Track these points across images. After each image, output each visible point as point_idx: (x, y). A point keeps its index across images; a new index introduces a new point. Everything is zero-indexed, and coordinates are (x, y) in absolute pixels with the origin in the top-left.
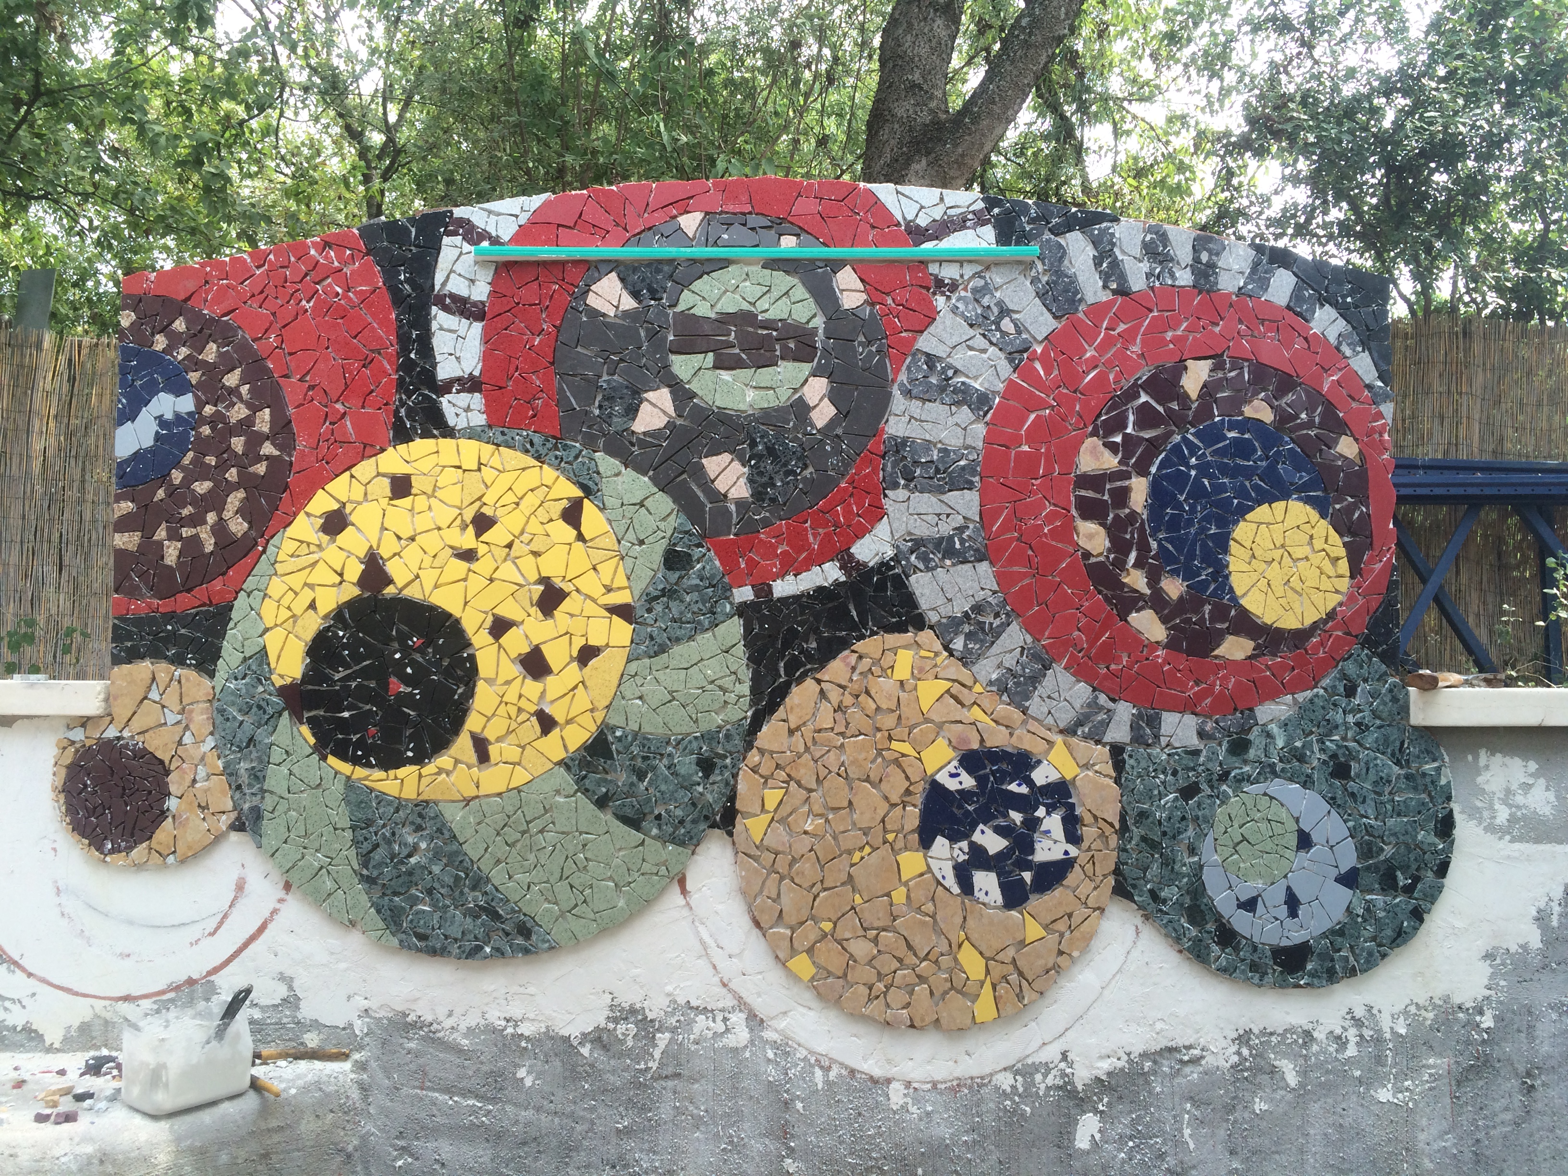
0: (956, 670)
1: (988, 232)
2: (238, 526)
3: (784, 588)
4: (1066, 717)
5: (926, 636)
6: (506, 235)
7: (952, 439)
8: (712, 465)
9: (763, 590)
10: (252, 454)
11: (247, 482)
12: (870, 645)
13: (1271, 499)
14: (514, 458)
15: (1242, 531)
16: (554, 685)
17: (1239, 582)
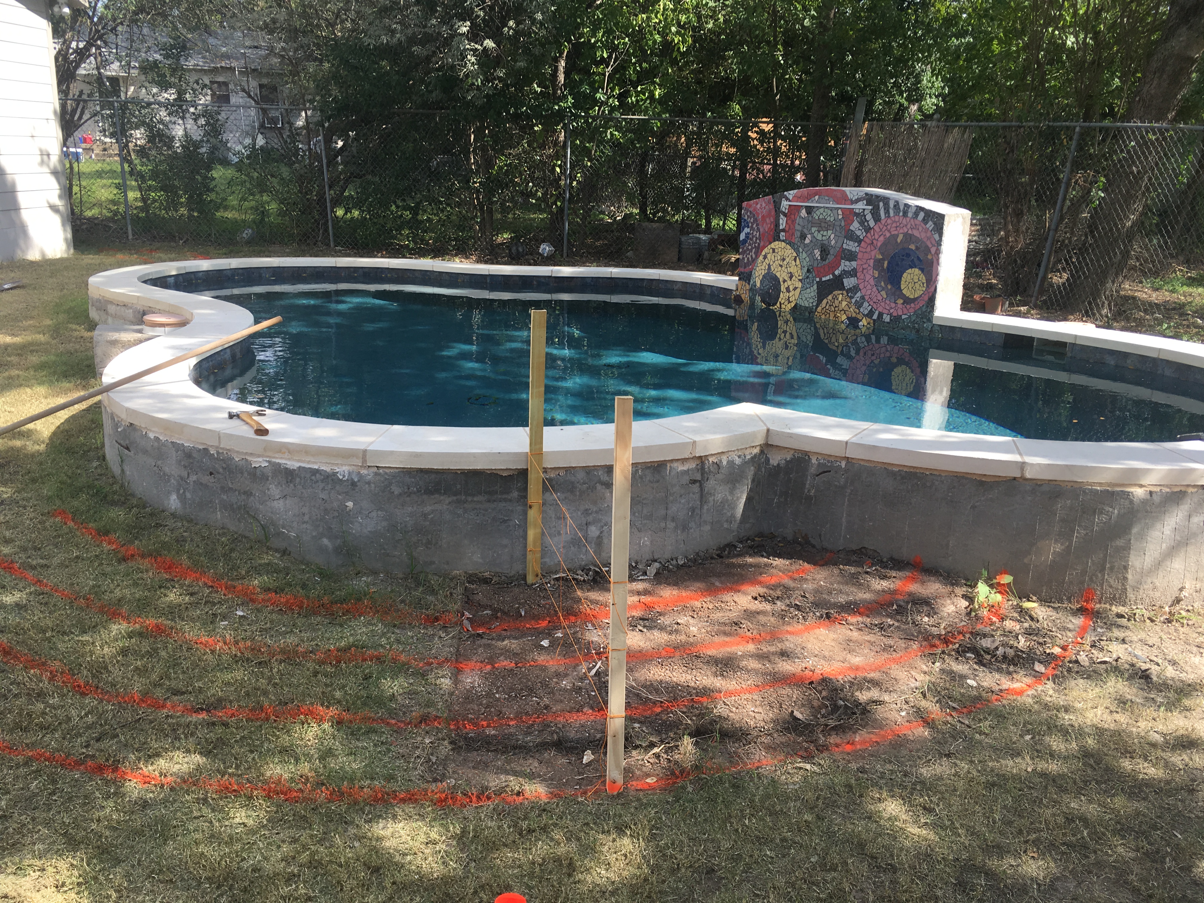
0: (848, 300)
1: (865, 202)
3: (824, 279)
4: (866, 312)
5: (844, 292)
6: (791, 198)
7: (853, 250)
8: (816, 251)
9: (821, 279)
10: (756, 242)
11: (755, 247)
12: (836, 292)
13: (912, 268)
14: (788, 247)
15: (905, 275)
16: (791, 294)
17: (902, 287)
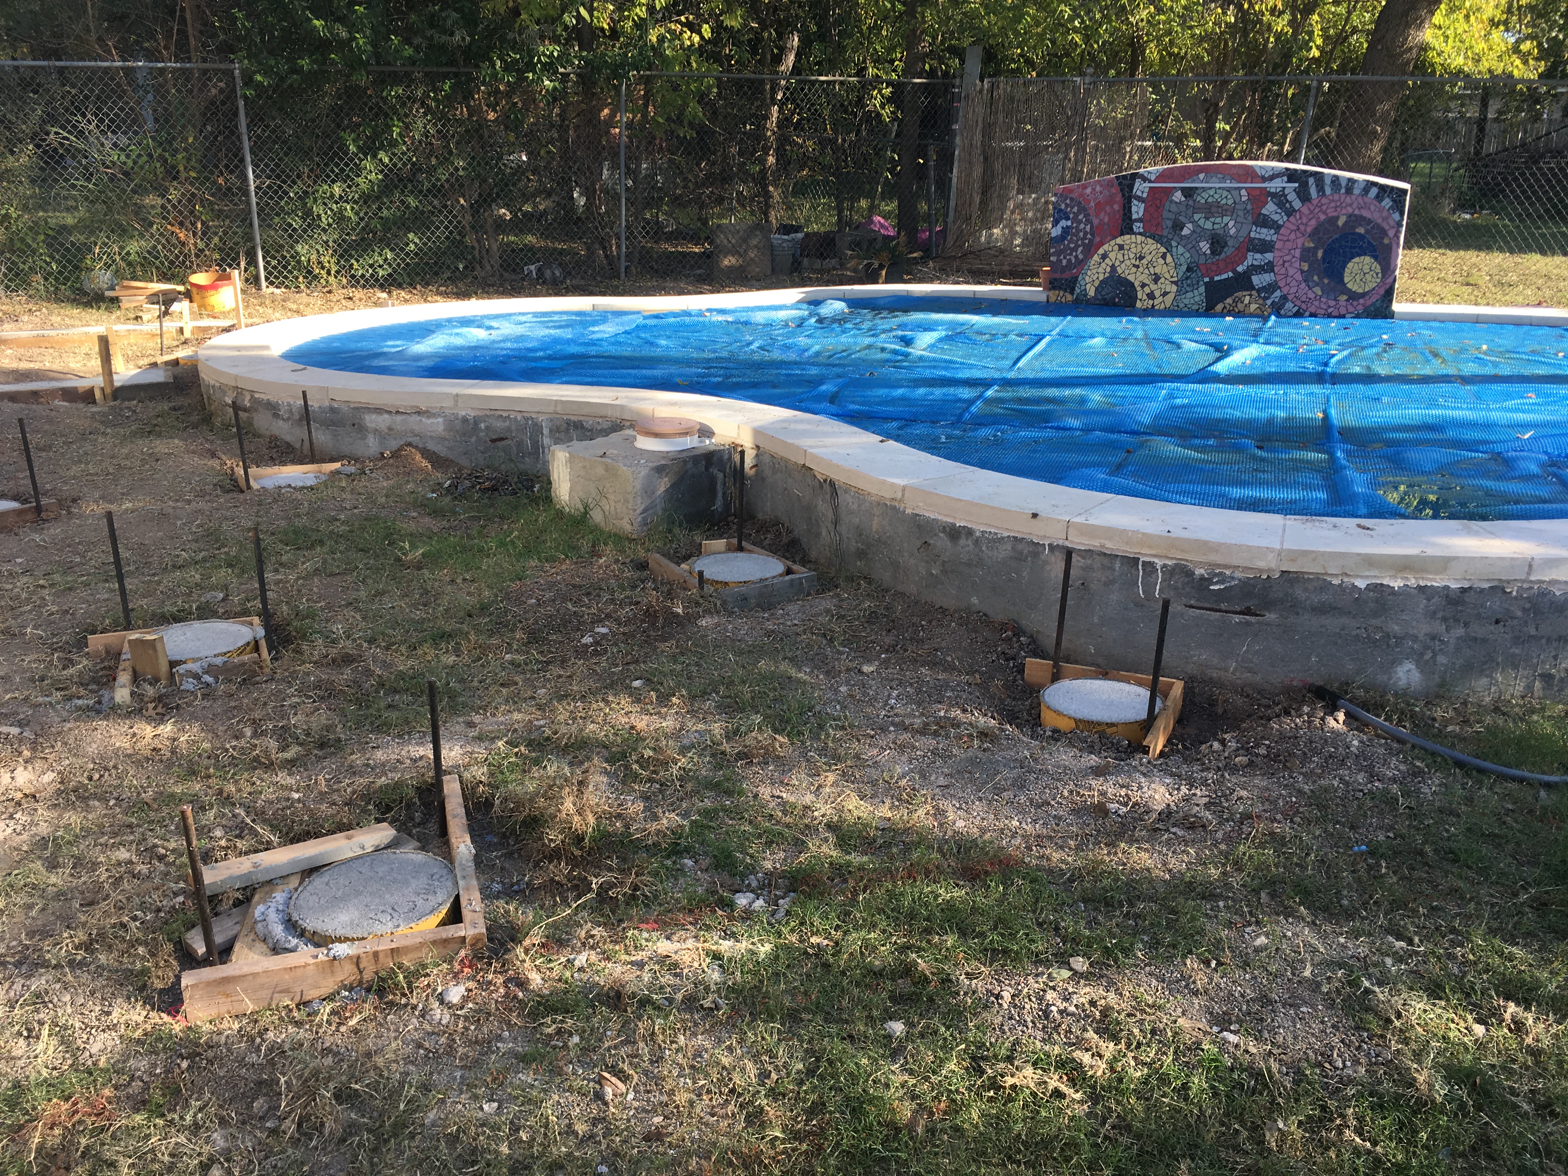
1: (1284, 180)
2: (1081, 257)
3: (1217, 278)
5: (1254, 293)
6: (1153, 178)
7: (1268, 238)
8: (1202, 244)
10: (1085, 238)
11: (1083, 244)
12: (1239, 294)
13: (1359, 255)
14: (1150, 241)
15: (1350, 265)
16: (1156, 302)
17: (1346, 280)
